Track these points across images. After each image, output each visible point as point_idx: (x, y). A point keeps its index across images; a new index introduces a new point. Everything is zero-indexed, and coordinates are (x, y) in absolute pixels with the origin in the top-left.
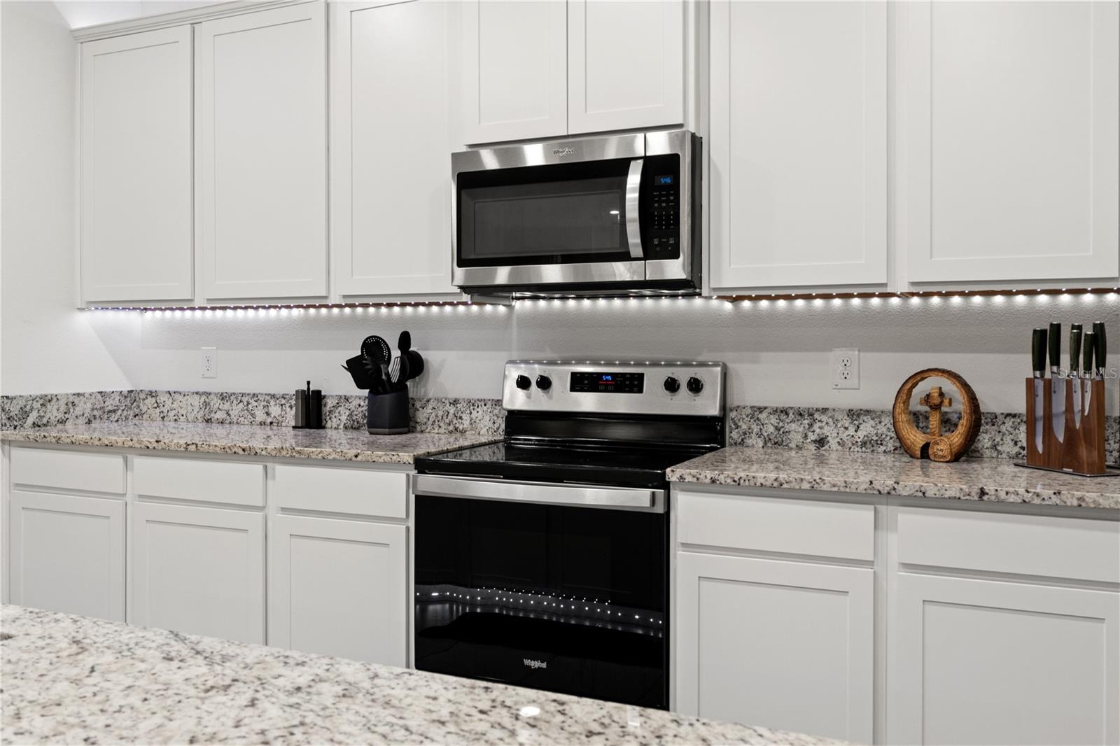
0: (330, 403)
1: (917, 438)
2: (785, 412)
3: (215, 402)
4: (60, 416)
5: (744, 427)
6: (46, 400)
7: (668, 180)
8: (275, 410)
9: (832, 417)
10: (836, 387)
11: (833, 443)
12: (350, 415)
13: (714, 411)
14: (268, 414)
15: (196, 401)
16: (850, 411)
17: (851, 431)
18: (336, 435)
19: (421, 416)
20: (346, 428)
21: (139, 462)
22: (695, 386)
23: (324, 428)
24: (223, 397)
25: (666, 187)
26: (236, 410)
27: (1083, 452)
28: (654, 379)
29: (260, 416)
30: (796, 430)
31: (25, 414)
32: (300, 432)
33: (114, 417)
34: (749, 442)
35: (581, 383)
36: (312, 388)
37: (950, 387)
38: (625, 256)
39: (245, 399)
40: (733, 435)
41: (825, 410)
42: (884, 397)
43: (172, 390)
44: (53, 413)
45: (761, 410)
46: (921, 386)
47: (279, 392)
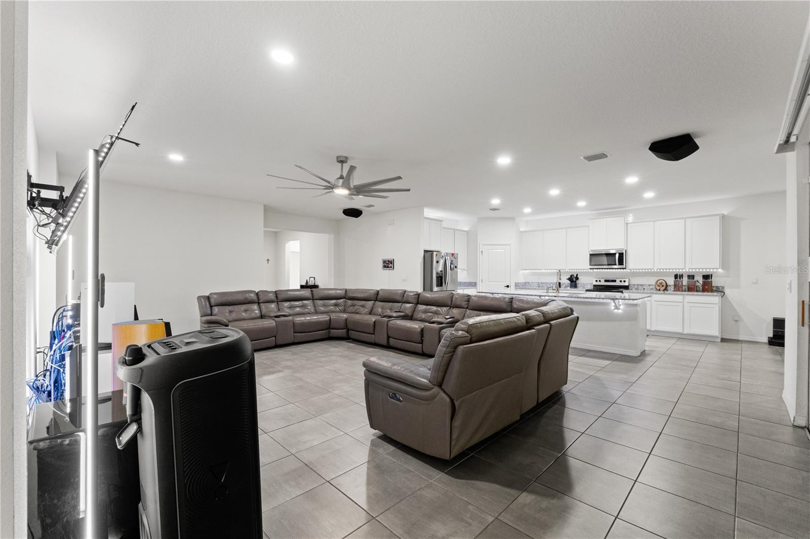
0: (562, 284)
1: (658, 288)
2: (638, 285)
3: (540, 284)
5: (632, 287)
6: (519, 283)
8: (551, 285)
10: (646, 282)
11: (646, 288)
13: (627, 285)
15: (537, 283)
16: (648, 285)
17: (649, 287)
19: (578, 286)
22: (625, 281)
23: (562, 287)
24: (542, 283)
25: (622, 256)
26: (544, 285)
28: (618, 281)
30: (640, 287)
31: (517, 285)
32: (557, 287)
34: (633, 289)
35: (606, 281)
36: (560, 282)
37: (663, 282)
38: (616, 265)
39: (546, 283)
40: (630, 288)
41: (645, 285)
42: (654, 283)
45: (635, 284)
46: (659, 282)
47: (553, 282)
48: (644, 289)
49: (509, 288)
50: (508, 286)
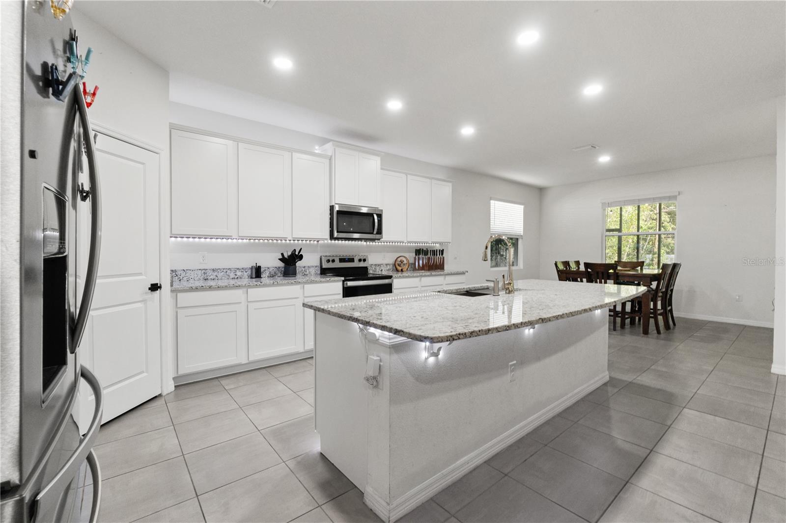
0: (262, 270)
2: (376, 265)
3: (210, 273)
7: (380, 219)
8: (239, 273)
11: (383, 270)
12: (270, 273)
14: (236, 275)
15: (200, 272)
16: (386, 264)
17: (386, 268)
18: (266, 278)
20: (268, 277)
22: (364, 260)
23: (261, 278)
24: (213, 270)
26: (220, 275)
27: (425, 268)
29: (232, 275)
32: (251, 279)
35: (341, 260)
36: (257, 265)
37: (404, 259)
38: (372, 234)
39: (224, 270)
41: (382, 264)
42: (392, 261)
43: (185, 269)
45: (372, 265)
46: (399, 259)
47: (240, 267)
50: (154, 288)
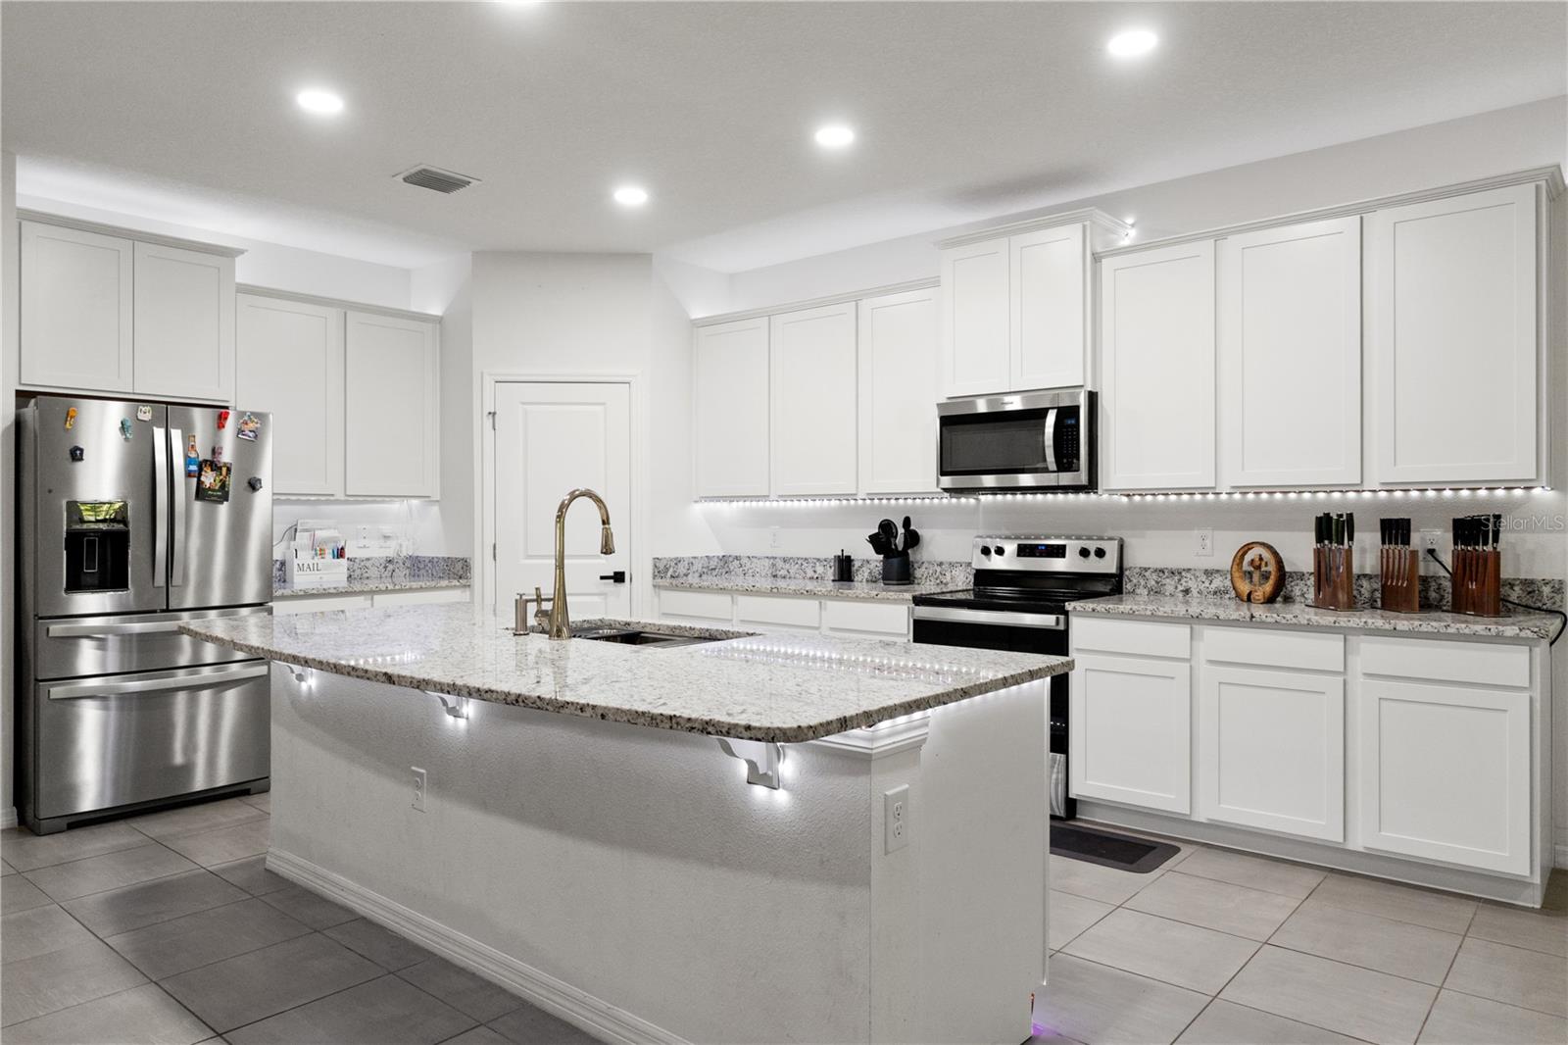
0: (857, 564)
1: (1245, 587)
2: (1162, 571)
3: (780, 564)
4: (685, 571)
5: (1135, 581)
6: (678, 561)
7: (1073, 422)
8: (820, 569)
9: (1194, 575)
10: (1197, 555)
11: (1194, 592)
12: (870, 573)
13: (1113, 570)
14: (815, 572)
15: (767, 563)
16: (1206, 570)
17: (1207, 584)
18: (860, 584)
19: (918, 573)
20: (867, 581)
21: (742, 600)
22: (1100, 553)
23: (852, 581)
24: (785, 560)
25: (1071, 426)
26: (794, 569)
28: (1073, 546)
29: (810, 573)
30: (1169, 584)
31: (667, 569)
32: (837, 583)
33: (714, 573)
34: (1138, 591)
35: (1024, 551)
36: (845, 554)
37: (1267, 555)
38: (1046, 470)
39: (799, 562)
40: (1128, 586)
41: (1189, 570)
42: (1225, 561)
43: (750, 555)
44: (682, 569)
45: (1146, 569)
46: (1248, 557)
47: (822, 557)
48: (1187, 591)
49: (624, 588)
50: (619, 577)
